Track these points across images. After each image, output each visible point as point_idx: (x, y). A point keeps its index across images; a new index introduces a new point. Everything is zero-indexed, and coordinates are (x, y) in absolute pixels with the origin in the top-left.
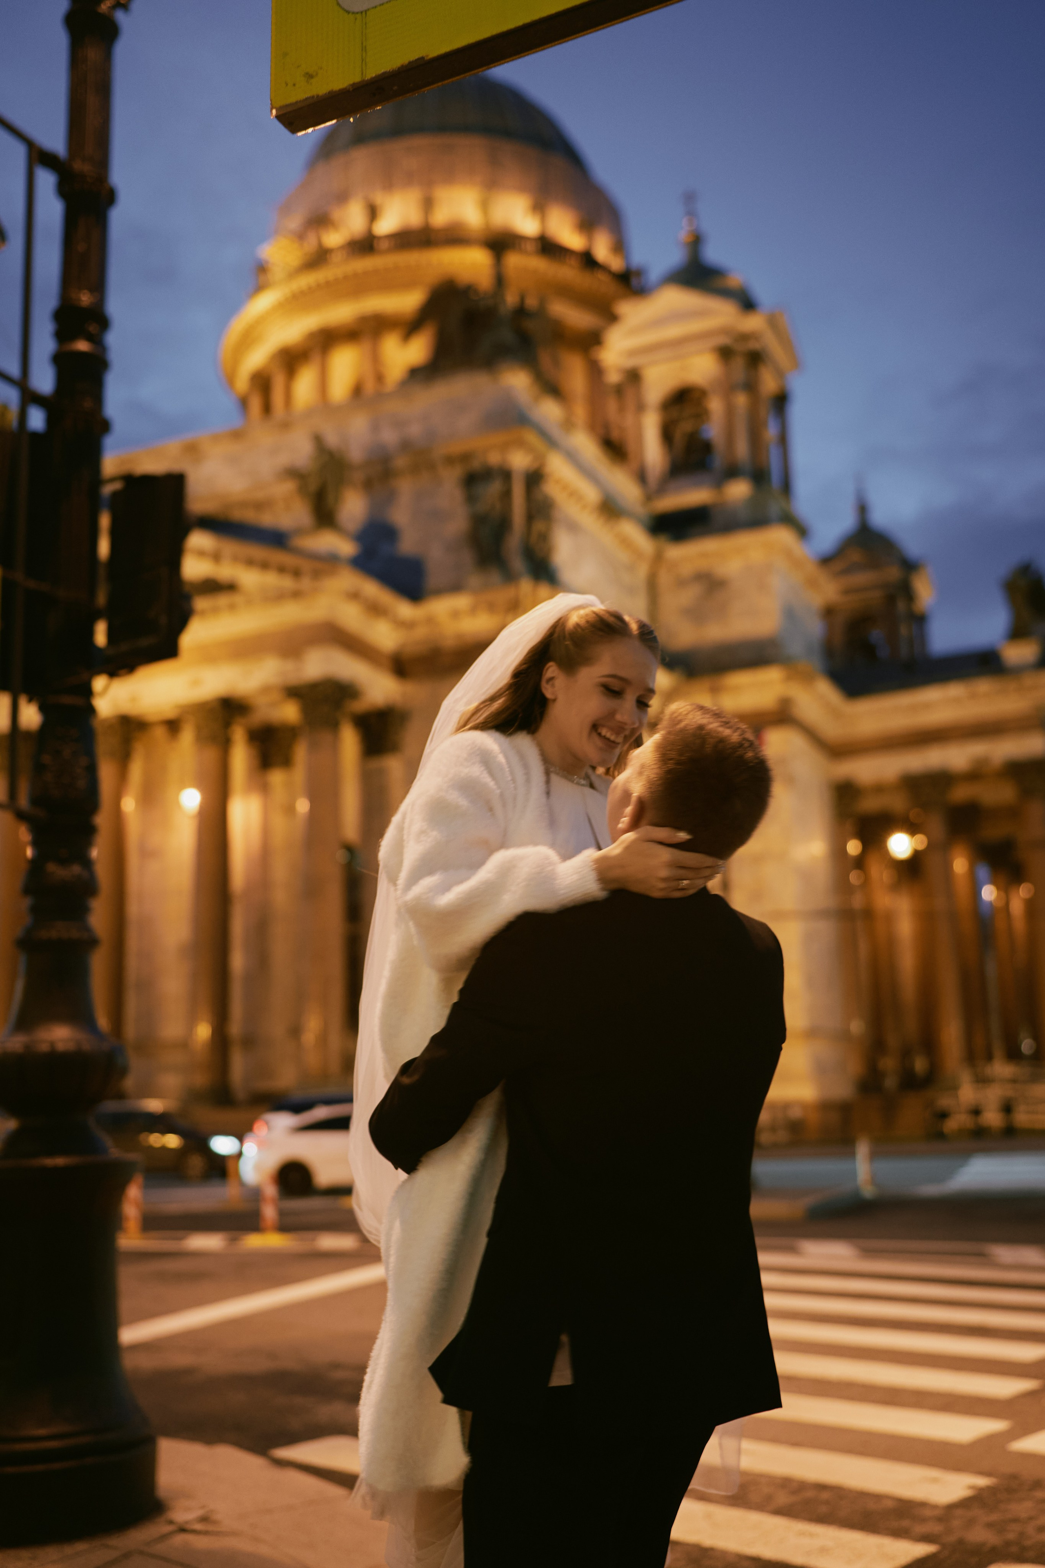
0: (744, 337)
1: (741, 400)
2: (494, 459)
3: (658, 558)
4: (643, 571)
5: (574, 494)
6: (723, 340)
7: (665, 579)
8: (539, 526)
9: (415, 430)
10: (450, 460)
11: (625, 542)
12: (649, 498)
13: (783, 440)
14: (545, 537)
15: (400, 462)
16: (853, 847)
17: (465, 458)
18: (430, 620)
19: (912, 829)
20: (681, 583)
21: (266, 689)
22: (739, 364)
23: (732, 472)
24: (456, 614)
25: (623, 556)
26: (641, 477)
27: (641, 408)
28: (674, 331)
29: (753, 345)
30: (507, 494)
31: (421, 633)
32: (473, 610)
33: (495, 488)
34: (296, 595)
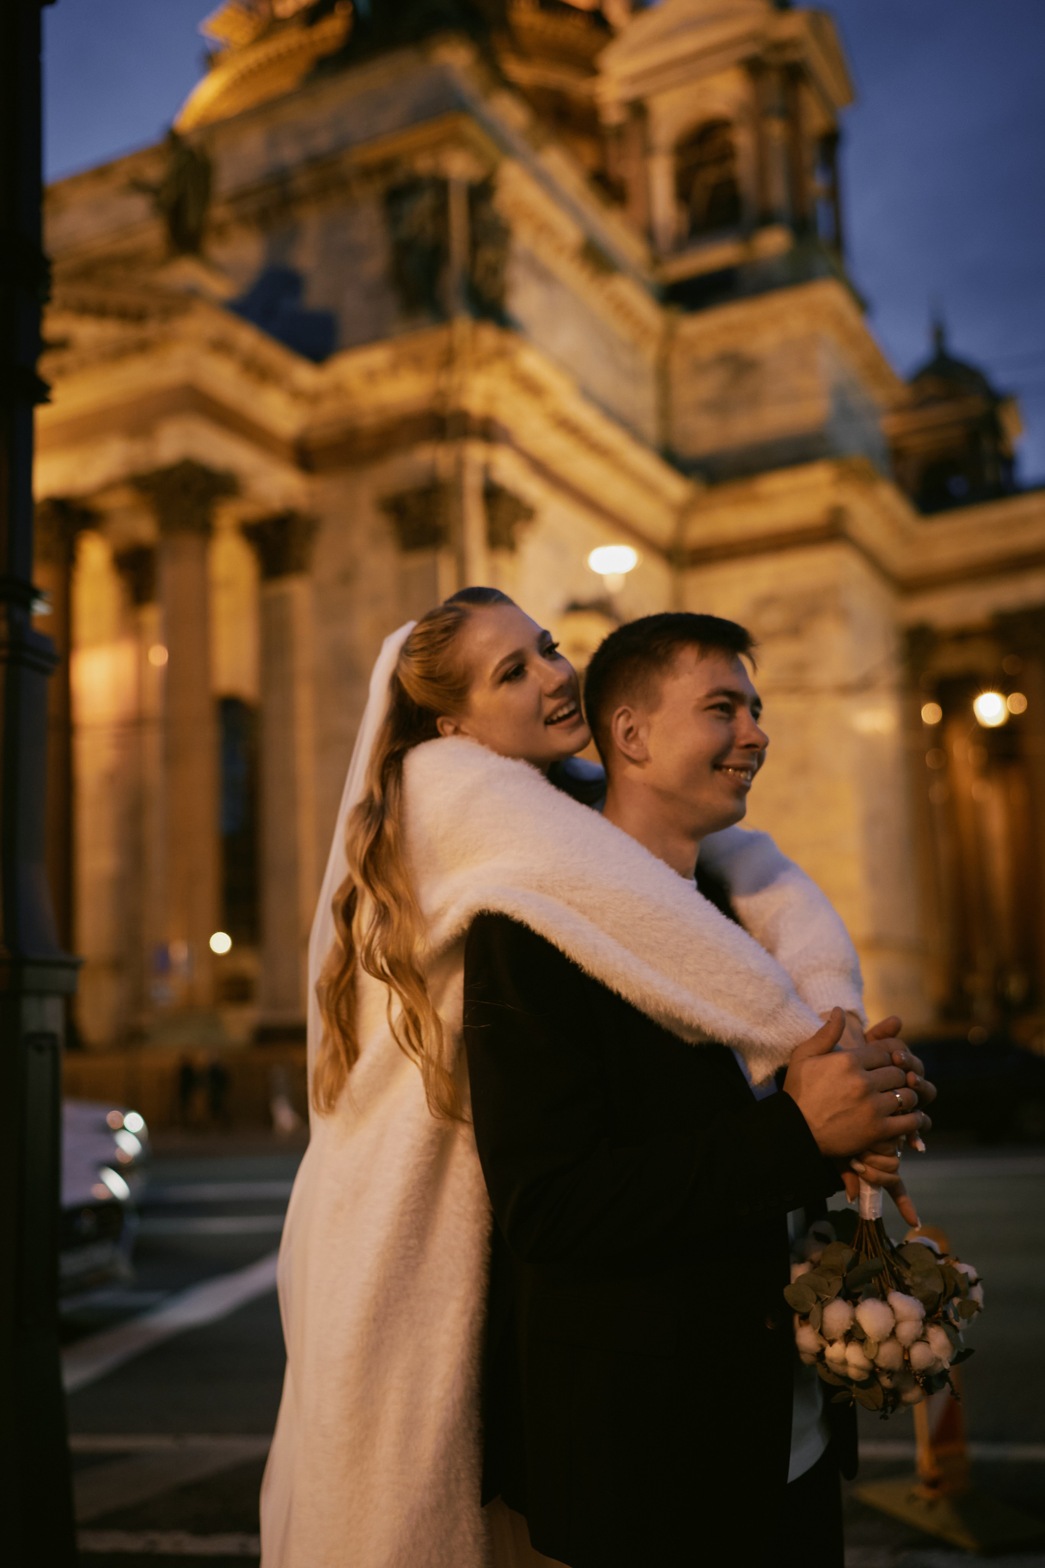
0: (780, 46)
1: (776, 129)
2: (423, 164)
3: (669, 337)
4: (649, 354)
5: (543, 228)
6: (750, 49)
7: (679, 365)
8: (487, 255)
9: (323, 141)
10: (367, 173)
11: (621, 308)
12: (656, 261)
13: (834, 195)
14: (495, 270)
15: (302, 182)
16: (931, 714)
17: (386, 166)
18: (339, 390)
19: (1006, 688)
20: (700, 368)
21: (109, 487)
22: (773, 80)
23: (766, 219)
24: (371, 376)
25: (622, 330)
26: (649, 234)
27: (647, 150)
28: (687, 44)
29: (792, 56)
30: (441, 211)
31: (329, 409)
32: (394, 368)
33: (424, 203)
34: (143, 347)
